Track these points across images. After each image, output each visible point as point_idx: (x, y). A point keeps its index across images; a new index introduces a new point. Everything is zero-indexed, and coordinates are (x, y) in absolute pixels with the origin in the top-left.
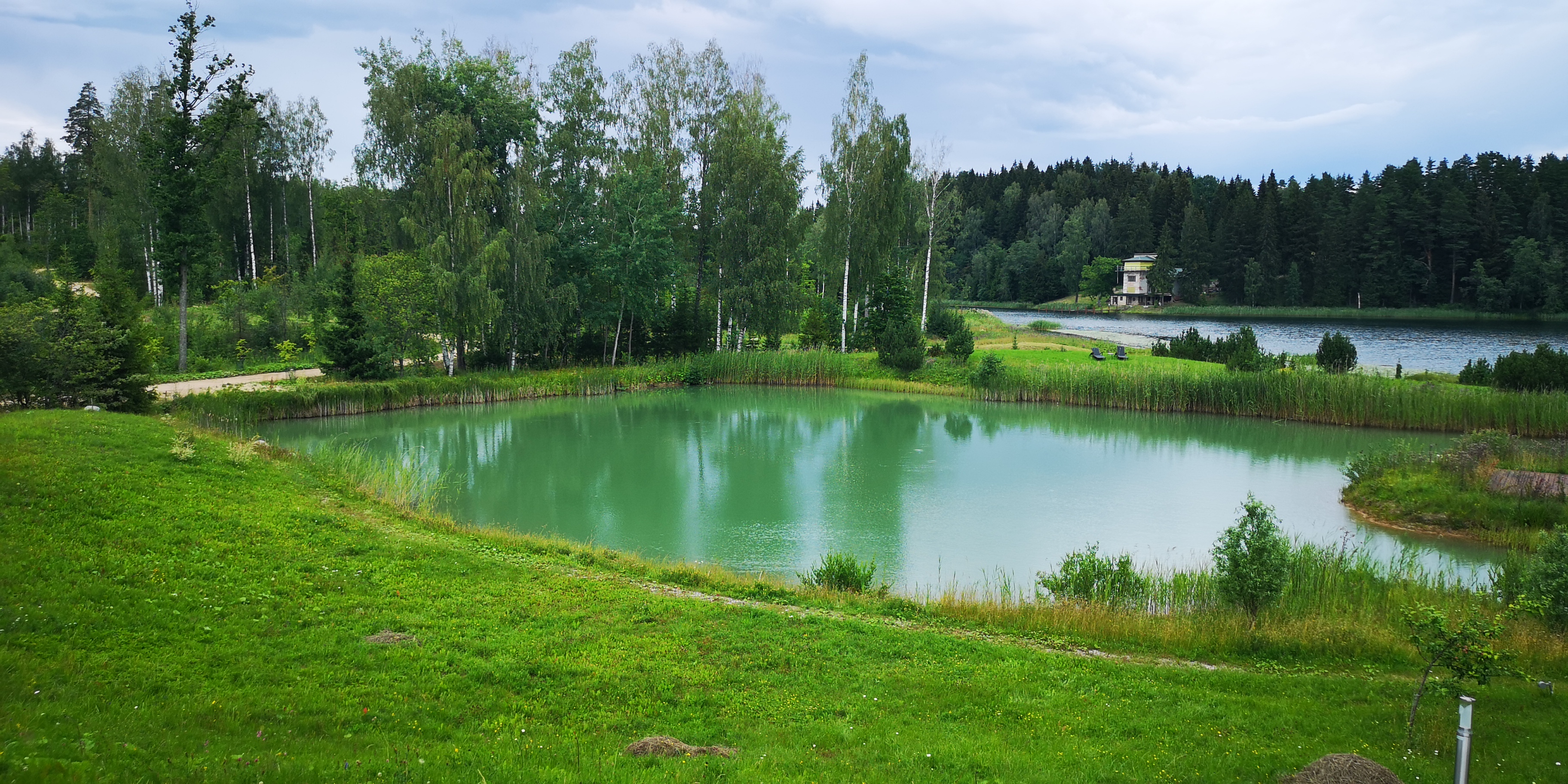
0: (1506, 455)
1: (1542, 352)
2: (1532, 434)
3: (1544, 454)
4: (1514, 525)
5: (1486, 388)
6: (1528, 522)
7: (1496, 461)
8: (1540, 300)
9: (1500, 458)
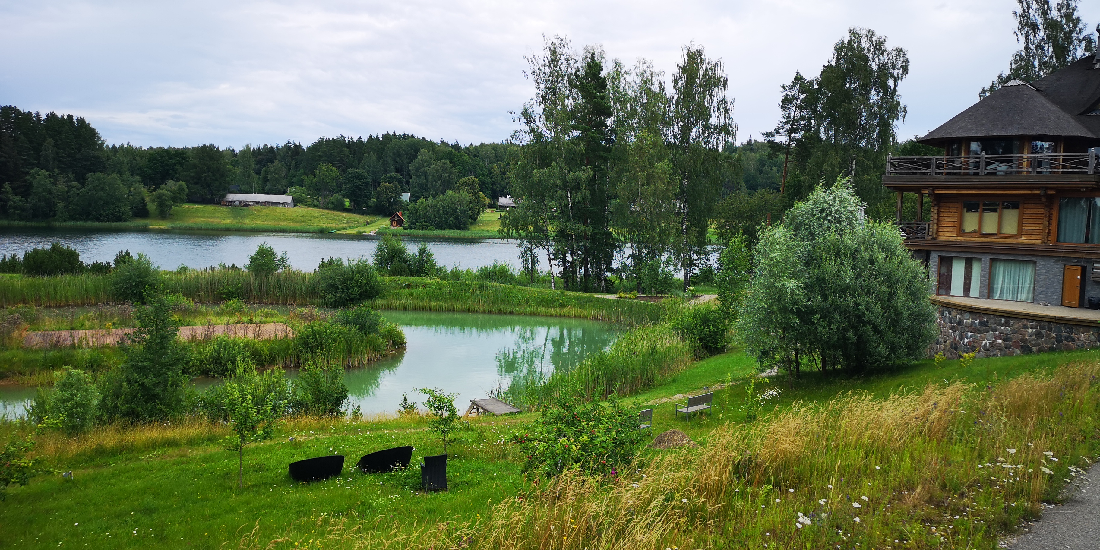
0: (34, 321)
1: (55, 248)
2: (53, 305)
3: (60, 318)
4: (43, 370)
5: (18, 275)
6: (52, 366)
7: (26, 325)
8: (53, 212)
9: (30, 324)
